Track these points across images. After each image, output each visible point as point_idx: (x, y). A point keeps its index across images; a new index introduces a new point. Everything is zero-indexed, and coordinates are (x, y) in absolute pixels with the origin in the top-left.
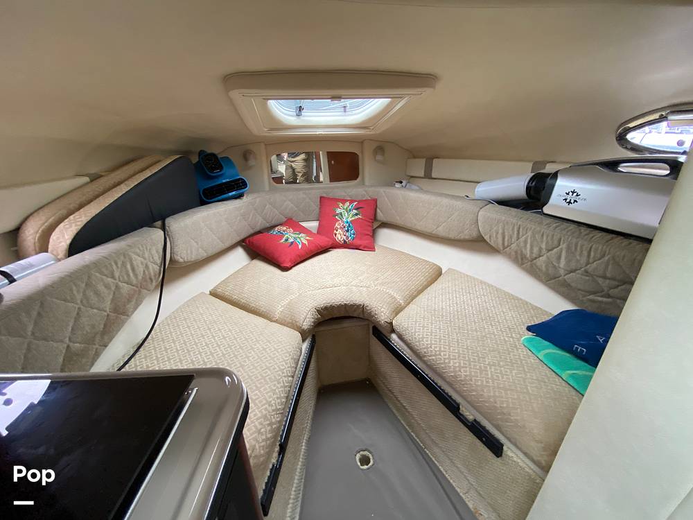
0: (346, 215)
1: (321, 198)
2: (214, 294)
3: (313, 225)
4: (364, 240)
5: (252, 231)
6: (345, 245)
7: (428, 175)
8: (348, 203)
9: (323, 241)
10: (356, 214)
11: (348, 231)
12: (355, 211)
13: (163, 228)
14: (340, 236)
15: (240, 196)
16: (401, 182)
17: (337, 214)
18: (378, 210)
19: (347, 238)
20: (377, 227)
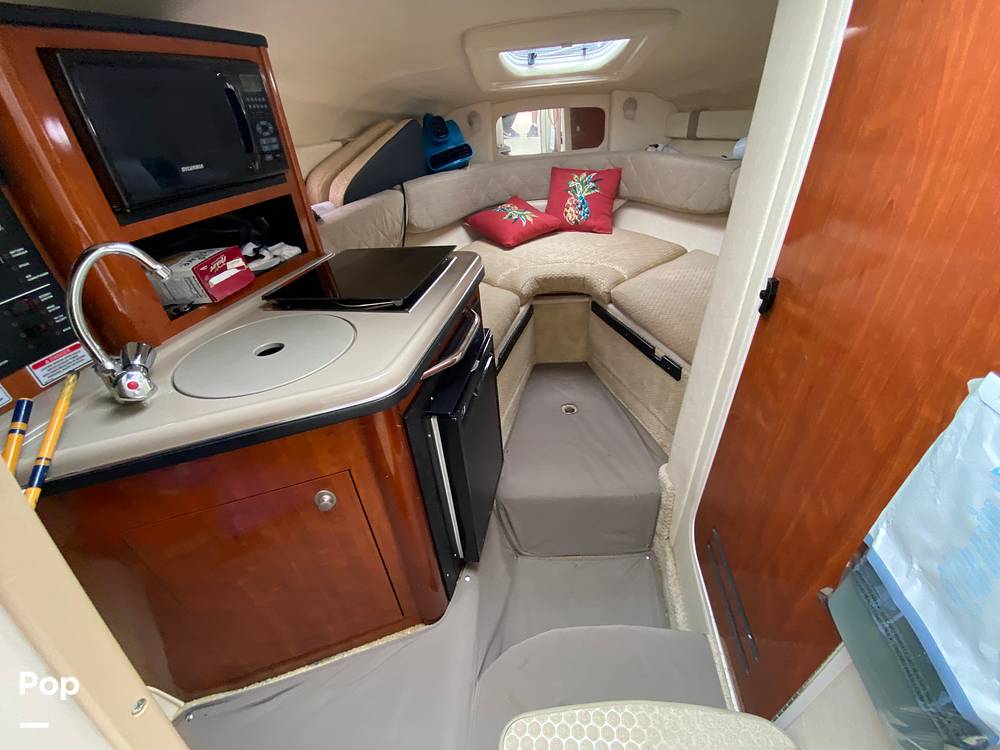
0: (581, 188)
1: (554, 169)
3: (541, 205)
4: (601, 220)
5: (474, 209)
6: (577, 227)
7: (692, 136)
8: (585, 174)
9: (551, 220)
10: (594, 188)
11: (581, 209)
12: (592, 184)
13: (402, 191)
14: (571, 215)
15: (463, 166)
16: (656, 146)
17: (570, 189)
18: (622, 184)
19: (580, 217)
20: (620, 208)
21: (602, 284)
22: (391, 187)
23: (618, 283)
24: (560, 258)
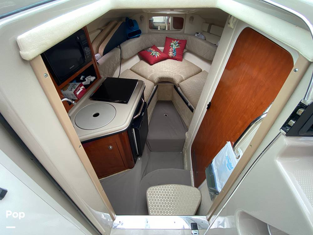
0: (174, 46)
1: (166, 37)
2: (131, 69)
3: (162, 49)
4: (179, 57)
5: (141, 50)
6: (172, 58)
7: (209, 32)
8: (176, 41)
9: (164, 55)
10: (178, 46)
11: (174, 52)
12: (178, 45)
13: (120, 48)
14: (171, 54)
15: (138, 37)
16: (198, 33)
17: (171, 45)
18: (187, 45)
19: (173, 55)
20: (185, 52)
21: (177, 81)
22: (116, 46)
23: (182, 81)
24: (166, 70)
